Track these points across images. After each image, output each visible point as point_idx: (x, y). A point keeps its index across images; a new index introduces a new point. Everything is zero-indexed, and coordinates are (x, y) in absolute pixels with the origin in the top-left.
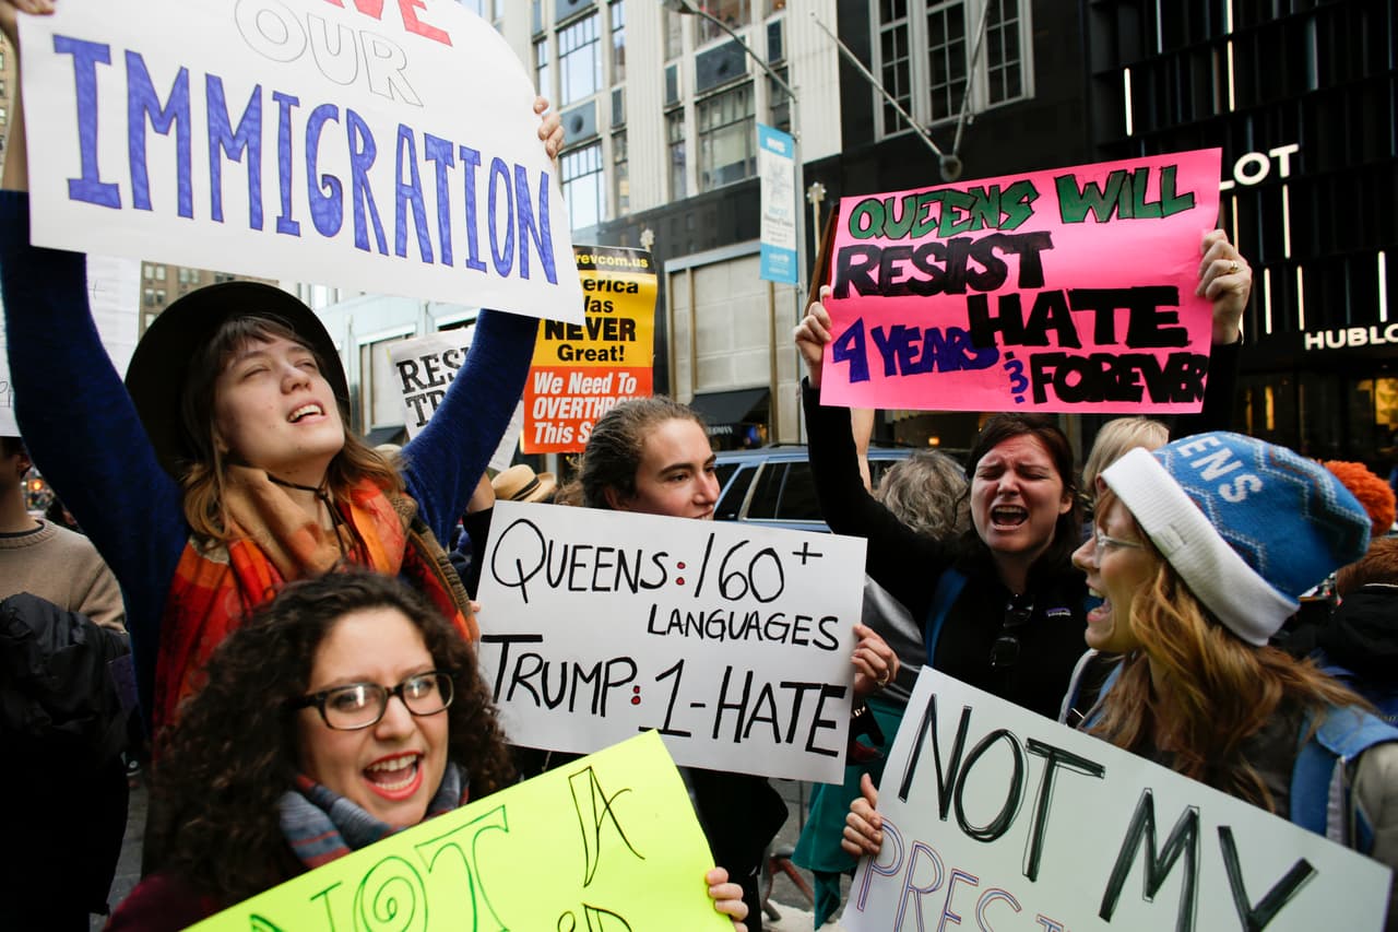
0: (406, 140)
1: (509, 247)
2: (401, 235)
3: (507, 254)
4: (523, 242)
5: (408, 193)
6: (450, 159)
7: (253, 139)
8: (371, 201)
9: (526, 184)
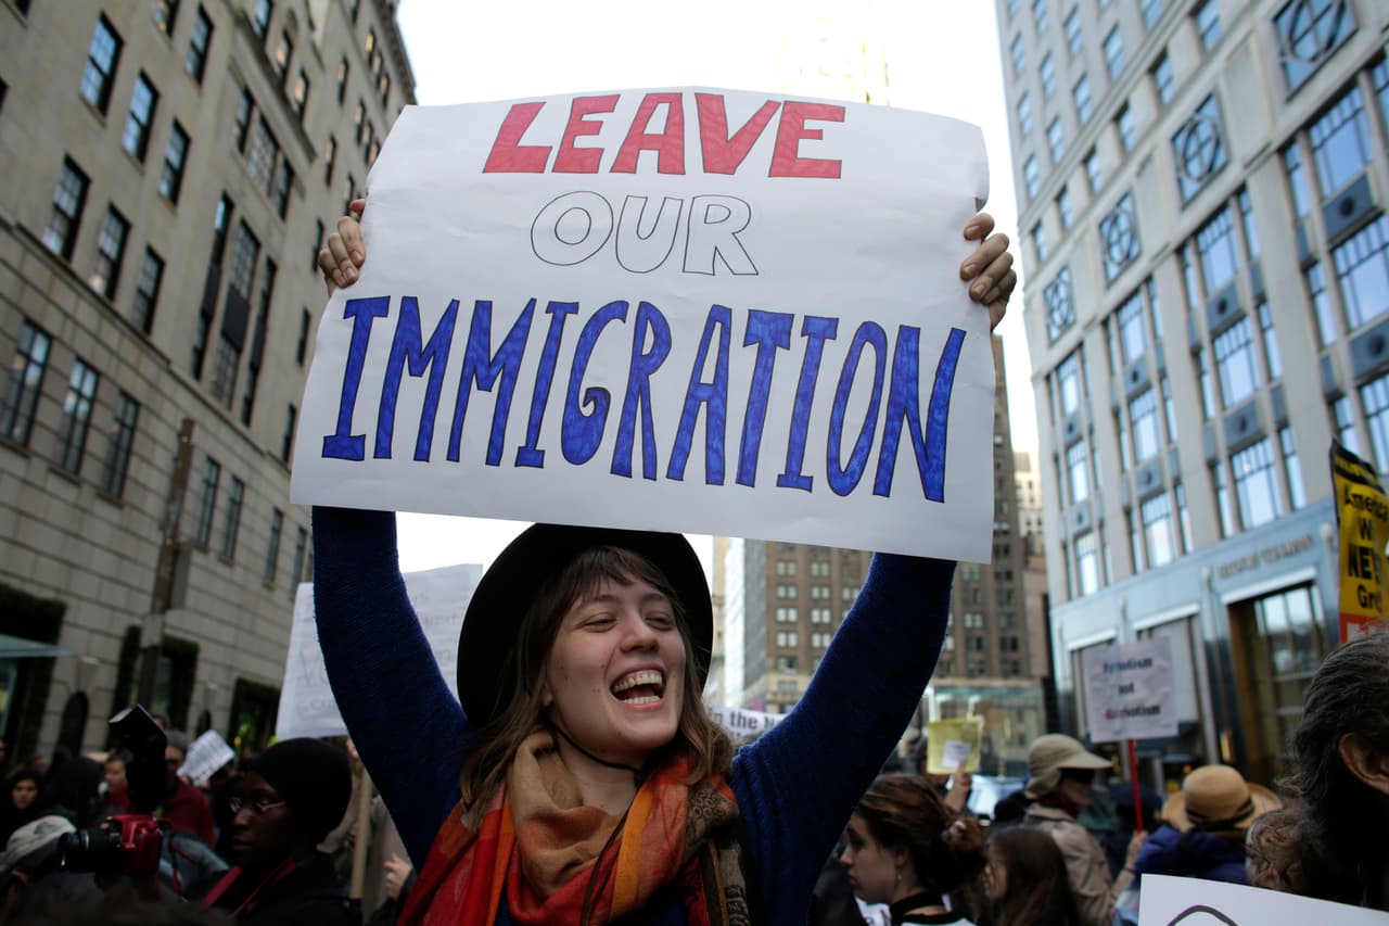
0: (718, 325)
1: (861, 452)
2: (681, 451)
3: (855, 462)
4: (890, 441)
5: (706, 396)
6: (785, 337)
7: (512, 362)
8: (647, 412)
9: (916, 353)
